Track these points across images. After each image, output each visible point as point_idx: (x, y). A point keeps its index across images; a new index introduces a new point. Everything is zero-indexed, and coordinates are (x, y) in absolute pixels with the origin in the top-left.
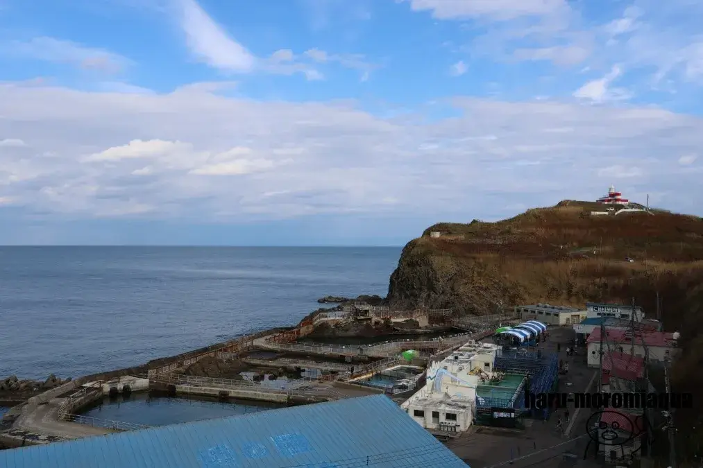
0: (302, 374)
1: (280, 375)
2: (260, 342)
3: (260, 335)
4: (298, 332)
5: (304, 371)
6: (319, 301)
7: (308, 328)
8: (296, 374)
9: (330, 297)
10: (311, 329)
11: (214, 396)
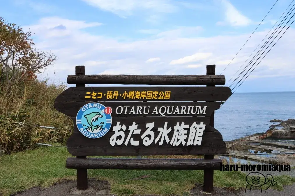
0: (272, 152)
1: (264, 151)
2: (253, 139)
3: (252, 136)
4: (266, 135)
5: (272, 151)
6: (271, 122)
7: (270, 134)
8: (270, 152)
9: (275, 120)
10: (271, 134)
11: (243, 157)
